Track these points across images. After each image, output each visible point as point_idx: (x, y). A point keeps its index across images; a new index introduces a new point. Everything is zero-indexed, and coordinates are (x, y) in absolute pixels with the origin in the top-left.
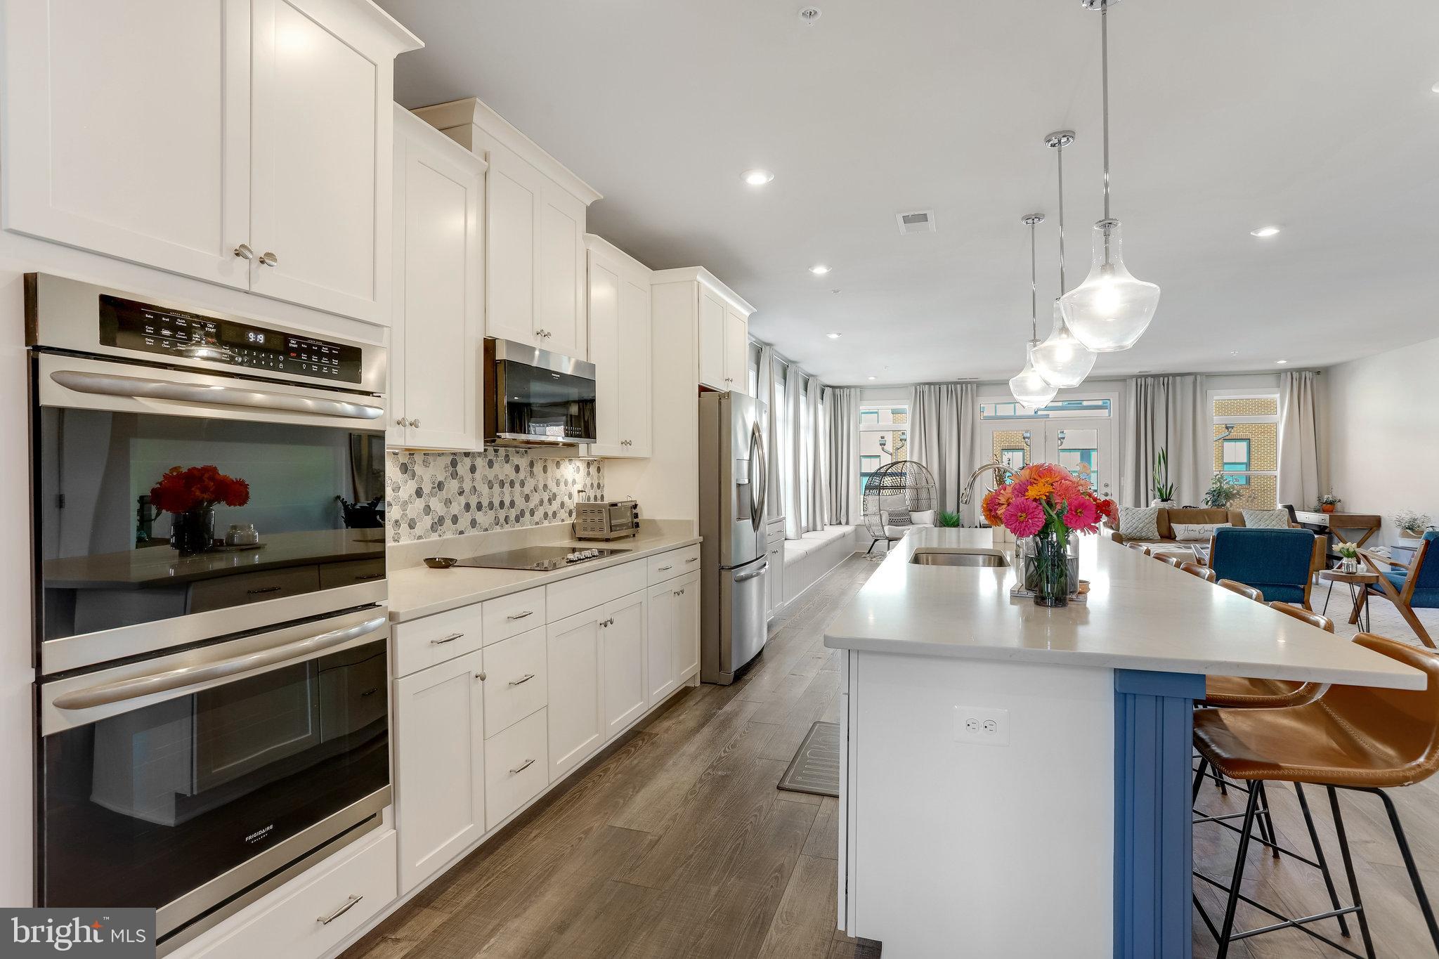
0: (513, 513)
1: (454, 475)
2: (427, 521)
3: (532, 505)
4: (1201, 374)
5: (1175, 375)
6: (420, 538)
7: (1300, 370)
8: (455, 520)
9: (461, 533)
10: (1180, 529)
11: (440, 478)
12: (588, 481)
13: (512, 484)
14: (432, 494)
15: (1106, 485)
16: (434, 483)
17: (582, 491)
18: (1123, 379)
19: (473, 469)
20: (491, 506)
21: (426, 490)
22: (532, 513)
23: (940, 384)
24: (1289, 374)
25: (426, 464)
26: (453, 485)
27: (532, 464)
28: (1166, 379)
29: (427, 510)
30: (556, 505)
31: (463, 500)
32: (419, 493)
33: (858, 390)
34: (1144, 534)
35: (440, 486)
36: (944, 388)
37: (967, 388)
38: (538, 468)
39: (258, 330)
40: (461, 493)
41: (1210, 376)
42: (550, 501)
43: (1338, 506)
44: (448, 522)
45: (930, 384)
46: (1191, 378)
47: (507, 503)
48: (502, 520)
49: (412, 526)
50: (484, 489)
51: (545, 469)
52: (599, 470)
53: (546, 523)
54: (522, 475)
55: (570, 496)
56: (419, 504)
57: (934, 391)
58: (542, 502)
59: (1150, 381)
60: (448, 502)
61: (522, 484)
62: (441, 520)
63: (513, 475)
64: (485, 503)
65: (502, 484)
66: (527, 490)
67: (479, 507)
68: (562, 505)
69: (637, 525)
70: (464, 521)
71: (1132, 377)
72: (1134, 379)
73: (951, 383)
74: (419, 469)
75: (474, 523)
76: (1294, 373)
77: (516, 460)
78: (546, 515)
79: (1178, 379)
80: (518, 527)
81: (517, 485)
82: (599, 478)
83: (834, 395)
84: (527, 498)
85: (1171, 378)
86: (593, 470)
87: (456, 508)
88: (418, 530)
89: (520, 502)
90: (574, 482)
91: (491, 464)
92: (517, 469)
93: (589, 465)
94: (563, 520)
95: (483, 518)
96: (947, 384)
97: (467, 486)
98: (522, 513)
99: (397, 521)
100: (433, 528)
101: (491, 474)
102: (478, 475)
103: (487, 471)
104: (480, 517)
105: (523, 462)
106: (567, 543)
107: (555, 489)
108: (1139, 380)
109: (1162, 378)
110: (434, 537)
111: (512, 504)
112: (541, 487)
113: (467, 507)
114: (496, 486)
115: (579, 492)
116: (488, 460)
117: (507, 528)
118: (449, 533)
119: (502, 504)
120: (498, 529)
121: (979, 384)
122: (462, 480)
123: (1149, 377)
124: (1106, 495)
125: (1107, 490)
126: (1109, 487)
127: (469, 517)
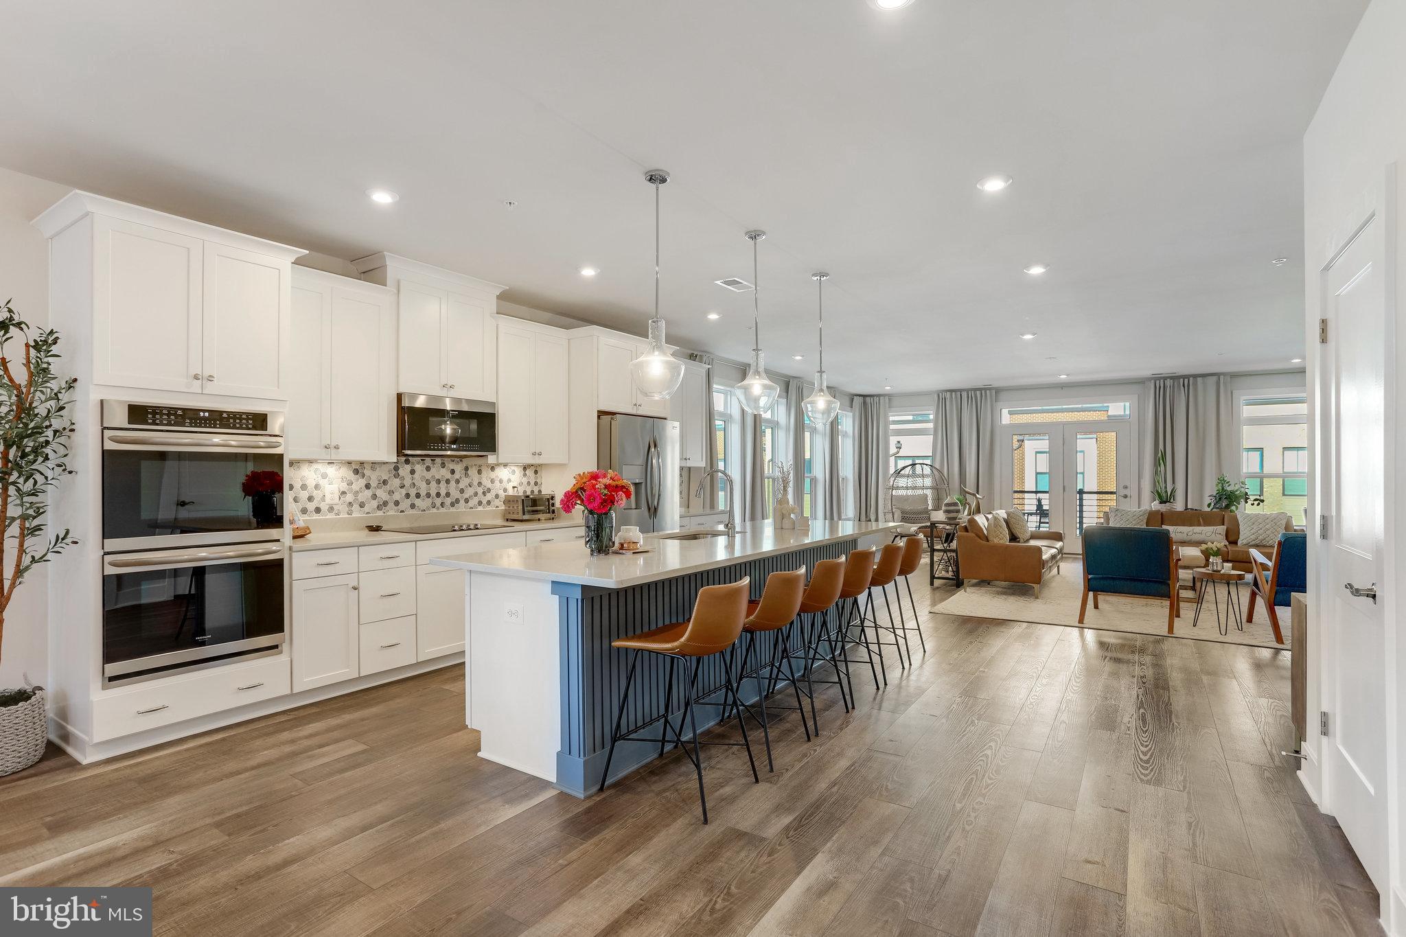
0: (448, 501)
1: (397, 476)
2: (375, 504)
3: (466, 495)
4: (1224, 374)
5: (1195, 376)
6: (368, 513)
8: (397, 503)
9: (402, 511)
11: (385, 477)
12: (525, 480)
13: (448, 481)
14: (378, 487)
15: (1126, 487)
16: (379, 480)
17: (515, 487)
18: (1141, 382)
19: (413, 472)
20: (428, 495)
21: (374, 484)
22: (467, 501)
23: (961, 391)
25: (373, 469)
26: (397, 482)
27: (467, 469)
28: (1186, 381)
29: (374, 497)
30: (489, 496)
31: (404, 492)
32: (368, 486)
33: (887, 398)
35: (385, 482)
36: (964, 394)
37: (986, 394)
38: (473, 472)
39: (204, 411)
40: (402, 487)
41: (1234, 376)
42: (484, 494)
44: (391, 505)
45: (951, 391)
46: (1213, 379)
47: (443, 494)
48: (438, 505)
49: (362, 505)
50: (423, 485)
51: (480, 472)
52: (536, 472)
53: (480, 508)
54: (457, 476)
55: (505, 490)
56: (368, 493)
57: (956, 397)
58: (476, 494)
59: (1168, 382)
60: (391, 492)
61: (458, 482)
62: (385, 503)
63: (449, 476)
64: (423, 493)
65: (438, 482)
66: (461, 485)
67: (418, 496)
68: (497, 496)
69: (553, 512)
70: (405, 504)
71: (1149, 379)
72: (1153, 381)
73: (972, 390)
74: (367, 472)
75: (413, 506)
77: (452, 466)
78: (480, 503)
79: (1199, 380)
80: (453, 510)
81: (453, 483)
82: (536, 478)
83: (865, 403)
84: (462, 491)
85: (1191, 379)
86: (530, 472)
87: (398, 496)
88: (366, 509)
89: (455, 494)
90: (509, 480)
91: (428, 469)
92: (453, 472)
93: (525, 469)
94: (497, 507)
95: (421, 503)
96: (968, 390)
97: (407, 482)
98: (457, 501)
99: (350, 503)
100: (379, 508)
101: (428, 475)
102: (416, 476)
103: (425, 473)
104: (418, 502)
105: (459, 468)
106: (500, 522)
107: (489, 485)
108: (1158, 382)
109: (1182, 380)
110: (380, 513)
111: (448, 495)
112: (475, 483)
113: (408, 496)
114: (433, 484)
115: (514, 487)
116: (425, 466)
117: (442, 510)
118: (391, 511)
119: (438, 495)
120: (435, 510)
121: (998, 391)
122: (403, 478)
123: (1168, 380)
124: (1126, 497)
125: (1127, 492)
126: (1128, 489)
127: (409, 502)
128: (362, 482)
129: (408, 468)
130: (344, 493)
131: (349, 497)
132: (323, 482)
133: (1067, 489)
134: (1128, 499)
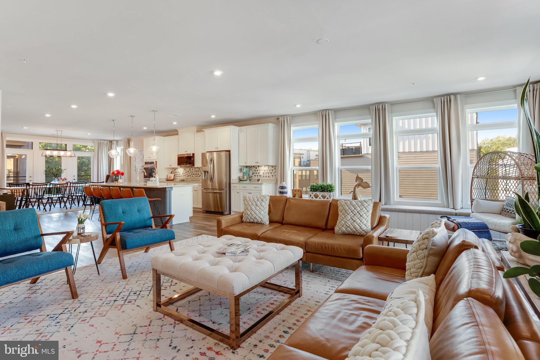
0: (199, 176)
1: (190, 170)
2: (187, 176)
8: (190, 176)
13: (198, 171)
19: (193, 169)
20: (195, 174)
21: (187, 172)
31: (191, 173)
35: (188, 171)
47: (198, 174)
48: (197, 176)
56: (186, 173)
63: (199, 170)
64: (194, 174)
65: (197, 171)
67: (193, 174)
70: (191, 176)
75: (193, 176)
80: (199, 178)
81: (199, 171)
87: (190, 174)
89: (200, 174)
92: (199, 169)
95: (194, 176)
98: (200, 176)
100: (188, 176)
101: (195, 170)
110: (188, 178)
111: (199, 174)
113: (192, 174)
117: (198, 177)
119: (197, 174)
120: (196, 177)
127: (192, 175)
128: (185, 172)
129: (192, 168)
130: (183, 173)
131: (184, 174)
132: (181, 171)
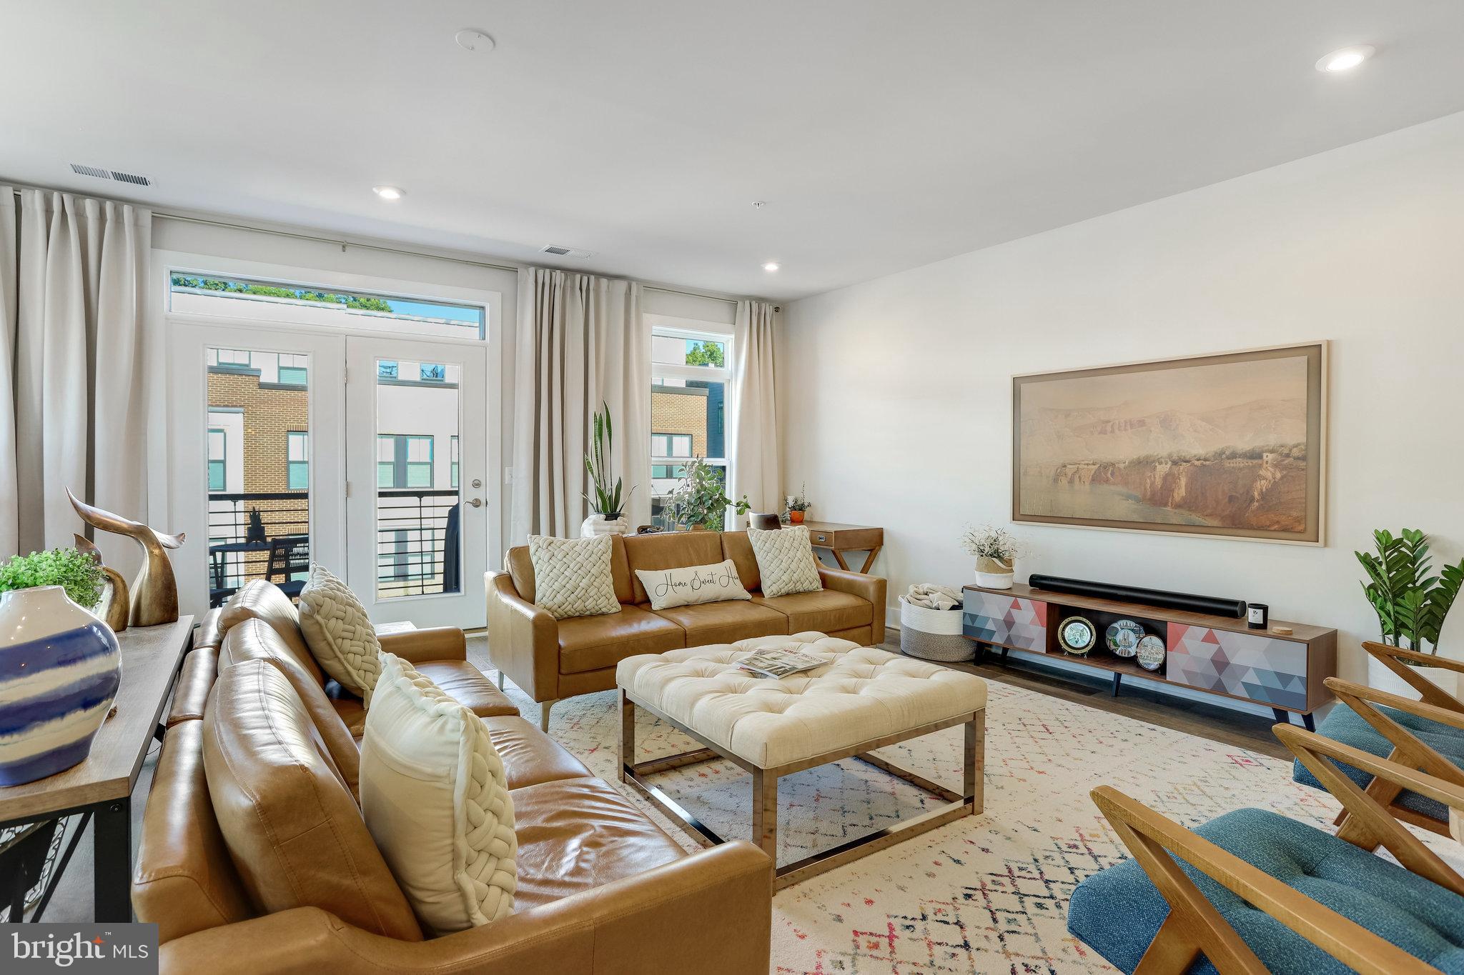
4: (638, 281)
5: (600, 275)
7: (761, 300)
10: (654, 581)
15: (477, 484)
18: (509, 267)
23: (16, 186)
24: (747, 303)
28: (585, 279)
34: (590, 604)
37: (116, 215)
41: (651, 287)
43: (808, 509)
46: (621, 286)
59: (559, 277)
71: (529, 264)
72: (532, 270)
73: (60, 190)
76: (753, 303)
79: (604, 282)
85: (592, 278)
96: (44, 189)
108: (541, 272)
109: (578, 277)
123: (558, 272)
124: (476, 504)
125: (478, 494)
126: (482, 488)
133: (353, 490)
134: (482, 508)
